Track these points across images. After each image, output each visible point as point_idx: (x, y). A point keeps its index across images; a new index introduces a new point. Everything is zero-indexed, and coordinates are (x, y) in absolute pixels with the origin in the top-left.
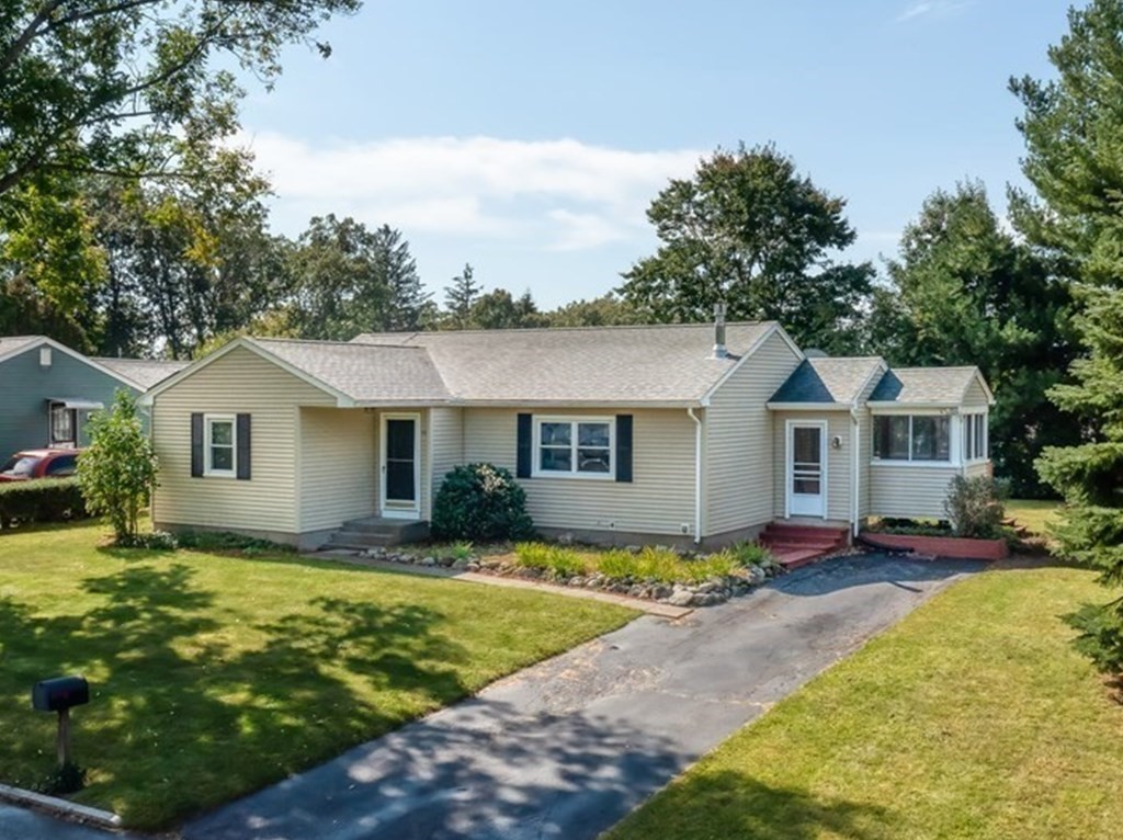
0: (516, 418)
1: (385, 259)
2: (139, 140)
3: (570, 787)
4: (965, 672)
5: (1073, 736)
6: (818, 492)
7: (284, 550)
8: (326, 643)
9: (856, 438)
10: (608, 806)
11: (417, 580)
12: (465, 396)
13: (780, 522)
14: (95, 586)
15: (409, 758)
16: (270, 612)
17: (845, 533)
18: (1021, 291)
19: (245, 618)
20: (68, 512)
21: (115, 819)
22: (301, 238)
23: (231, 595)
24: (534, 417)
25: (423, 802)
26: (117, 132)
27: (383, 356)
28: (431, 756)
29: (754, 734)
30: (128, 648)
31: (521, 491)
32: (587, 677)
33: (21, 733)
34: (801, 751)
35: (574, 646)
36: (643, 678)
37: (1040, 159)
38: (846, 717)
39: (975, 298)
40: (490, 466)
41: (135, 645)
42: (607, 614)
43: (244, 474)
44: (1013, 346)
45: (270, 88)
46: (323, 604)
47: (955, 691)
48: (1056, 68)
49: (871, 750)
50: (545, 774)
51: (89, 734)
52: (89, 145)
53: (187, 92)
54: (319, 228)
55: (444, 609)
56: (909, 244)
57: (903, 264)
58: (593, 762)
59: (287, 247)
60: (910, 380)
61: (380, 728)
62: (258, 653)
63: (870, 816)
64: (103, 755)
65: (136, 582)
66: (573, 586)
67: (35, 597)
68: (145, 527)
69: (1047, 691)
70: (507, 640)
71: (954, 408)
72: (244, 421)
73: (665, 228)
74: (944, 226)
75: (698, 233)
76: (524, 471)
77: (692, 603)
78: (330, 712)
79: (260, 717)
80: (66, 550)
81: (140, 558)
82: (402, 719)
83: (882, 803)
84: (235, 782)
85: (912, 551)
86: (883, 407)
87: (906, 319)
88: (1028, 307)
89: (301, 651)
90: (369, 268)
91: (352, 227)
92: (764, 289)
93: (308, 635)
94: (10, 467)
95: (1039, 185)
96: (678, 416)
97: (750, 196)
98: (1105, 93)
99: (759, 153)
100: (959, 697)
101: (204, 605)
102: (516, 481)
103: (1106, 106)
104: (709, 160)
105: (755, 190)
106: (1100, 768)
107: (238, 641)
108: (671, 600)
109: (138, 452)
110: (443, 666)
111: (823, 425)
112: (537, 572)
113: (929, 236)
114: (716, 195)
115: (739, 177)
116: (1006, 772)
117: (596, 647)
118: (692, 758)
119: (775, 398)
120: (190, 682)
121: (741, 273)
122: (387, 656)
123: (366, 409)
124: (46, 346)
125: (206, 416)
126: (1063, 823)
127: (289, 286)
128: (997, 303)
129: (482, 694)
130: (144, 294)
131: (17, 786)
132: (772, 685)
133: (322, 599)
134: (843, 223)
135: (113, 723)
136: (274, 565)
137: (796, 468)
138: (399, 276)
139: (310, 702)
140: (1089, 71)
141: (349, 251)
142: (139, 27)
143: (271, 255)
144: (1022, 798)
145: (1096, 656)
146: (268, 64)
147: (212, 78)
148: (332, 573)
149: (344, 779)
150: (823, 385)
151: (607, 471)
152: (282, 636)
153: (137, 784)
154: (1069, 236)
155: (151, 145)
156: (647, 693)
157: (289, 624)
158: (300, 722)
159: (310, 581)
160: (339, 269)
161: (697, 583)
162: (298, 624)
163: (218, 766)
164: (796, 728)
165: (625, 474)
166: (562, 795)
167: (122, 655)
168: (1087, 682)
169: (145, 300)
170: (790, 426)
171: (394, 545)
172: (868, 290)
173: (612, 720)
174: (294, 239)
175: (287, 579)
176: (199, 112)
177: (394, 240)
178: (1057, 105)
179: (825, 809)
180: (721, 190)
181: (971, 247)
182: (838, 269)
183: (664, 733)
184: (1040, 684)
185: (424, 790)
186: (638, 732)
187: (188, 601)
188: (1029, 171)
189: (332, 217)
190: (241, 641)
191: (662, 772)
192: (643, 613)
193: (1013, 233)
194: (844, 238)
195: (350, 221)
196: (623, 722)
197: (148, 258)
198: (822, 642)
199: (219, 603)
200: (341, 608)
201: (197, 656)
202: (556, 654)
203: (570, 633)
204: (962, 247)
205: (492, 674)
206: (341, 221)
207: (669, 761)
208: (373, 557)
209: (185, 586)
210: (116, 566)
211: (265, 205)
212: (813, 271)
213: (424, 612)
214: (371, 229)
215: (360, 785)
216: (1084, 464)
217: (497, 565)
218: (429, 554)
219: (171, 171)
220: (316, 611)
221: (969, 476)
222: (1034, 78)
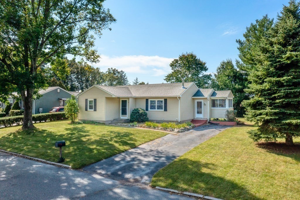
0: (145, 100)
1: (121, 76)
2: (76, 48)
3: (155, 161)
4: (229, 143)
5: (249, 152)
6: (201, 113)
7: (102, 124)
8: (111, 138)
9: (208, 103)
10: (162, 164)
11: (127, 128)
12: (136, 96)
13: (194, 119)
14: (67, 129)
15: (126, 157)
16: (100, 133)
17: (206, 121)
18: (239, 79)
19: (95, 134)
20: (62, 118)
21: (70, 167)
22: (106, 72)
23: (92, 131)
24: (149, 99)
25: (128, 164)
26: (72, 46)
27: (121, 89)
28: (130, 157)
29: (190, 152)
30: (73, 139)
31: (146, 113)
32: (159, 144)
33: (53, 153)
34: (199, 155)
35: (156, 139)
36: (169, 144)
37: (242, 54)
38: (207, 149)
39: (230, 80)
40: (141, 108)
41: (75, 139)
42: (163, 134)
43: (95, 110)
44: (237, 89)
45: (100, 38)
46: (110, 132)
47: (227, 145)
48: (244, 38)
49: (212, 155)
50: (151, 159)
51: (66, 153)
52: (67, 49)
53: (85, 39)
54: (109, 70)
55: (132, 133)
56: (218, 71)
57: (217, 74)
58: (160, 157)
59: (104, 74)
60: (218, 93)
61: (120, 152)
62: (97, 140)
63: (212, 165)
64: (68, 156)
65: (75, 129)
66: (156, 129)
67: (56, 131)
68: (77, 120)
69: (244, 145)
70: (144, 138)
71: (227, 98)
72: (95, 100)
73: (173, 68)
74: (224, 67)
75: (179, 69)
76: (147, 109)
77: (178, 132)
78: (111, 149)
79: (98, 150)
80: (62, 124)
81: (76, 125)
82: (124, 150)
83: (214, 163)
84: (93, 161)
85: (219, 124)
86: (213, 98)
87: (218, 84)
88: (240, 82)
89: (105, 140)
90: (119, 77)
91: (115, 70)
92: (191, 79)
93: (107, 137)
94: (52, 110)
95: (242, 59)
96: (176, 99)
97: (188, 62)
98: (254, 42)
99: (190, 54)
100: (228, 146)
101: (88, 132)
102: (146, 111)
103: (254, 45)
104: (181, 55)
105: (189, 61)
106: (254, 157)
107: (93, 138)
108: (174, 131)
109: (76, 106)
110: (132, 142)
111: (202, 101)
112: (150, 127)
113: (222, 69)
114: (182, 62)
115: (187, 58)
116: (237, 158)
117: (161, 139)
118: (178, 156)
119: (194, 96)
120: (84, 144)
121: (187, 76)
122: (121, 140)
123: (118, 98)
124: (59, 88)
125: (88, 99)
126: (248, 166)
127: (104, 81)
128: (234, 81)
129: (139, 147)
130: (77, 82)
131: (52, 161)
132: (193, 145)
133: (110, 131)
134: (206, 67)
135: (70, 151)
136: (101, 126)
137: (197, 109)
138: (124, 80)
139: (107, 148)
140: (250, 38)
141: (115, 75)
142: (76, 27)
143: (101, 75)
144: (240, 162)
145: (254, 138)
146: (100, 33)
147: (89, 36)
148: (111, 127)
149: (113, 160)
150: (202, 94)
151: (162, 109)
152: (102, 137)
153: (75, 161)
154: (247, 69)
155: (78, 49)
156: (170, 146)
157: (104, 135)
158: (105, 151)
159: (107, 128)
160: (113, 78)
161: (179, 128)
162: (105, 135)
163: (90, 158)
164: (197, 151)
165: (166, 110)
166: (154, 162)
167: (72, 140)
168: (252, 144)
169: (77, 83)
170: (196, 101)
171: (123, 123)
172: (211, 79)
173: (164, 150)
174: (105, 72)
175: (103, 128)
176: (87, 43)
177: (123, 73)
178: (245, 45)
179: (203, 164)
180: (183, 61)
181: (229, 71)
182: (205, 75)
183: (173, 153)
184: (243, 144)
185: (128, 162)
186: (168, 152)
187: (85, 132)
188: (240, 57)
189: (112, 68)
190: (94, 138)
191: (173, 159)
192: (169, 134)
193: (237, 68)
194: (206, 69)
195: (115, 69)
196: (165, 151)
197: (78, 76)
198: (202, 138)
199: (90, 132)
200: (113, 133)
201: (86, 140)
202: (153, 140)
203: (156, 137)
204: (228, 71)
205: (141, 143)
206: (113, 69)
207: (174, 157)
208: (119, 125)
209: (84, 129)
210: (72, 126)
211: (99, 60)
212: (200, 76)
213: (128, 133)
214: (119, 70)
215: (116, 161)
216: (251, 103)
217: (142, 126)
218: (129, 124)
219: (82, 53)
220: (109, 133)
221: (229, 110)
222: (241, 40)
